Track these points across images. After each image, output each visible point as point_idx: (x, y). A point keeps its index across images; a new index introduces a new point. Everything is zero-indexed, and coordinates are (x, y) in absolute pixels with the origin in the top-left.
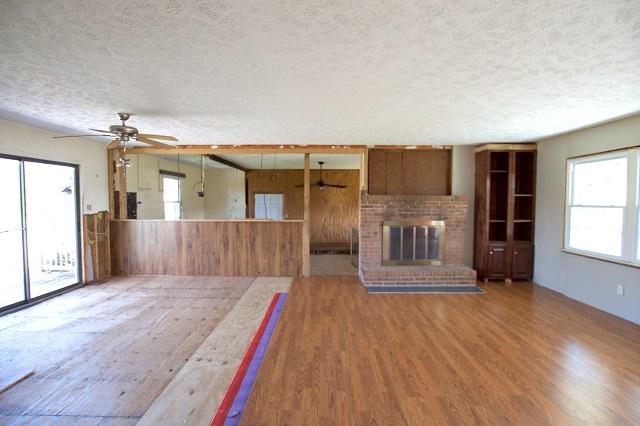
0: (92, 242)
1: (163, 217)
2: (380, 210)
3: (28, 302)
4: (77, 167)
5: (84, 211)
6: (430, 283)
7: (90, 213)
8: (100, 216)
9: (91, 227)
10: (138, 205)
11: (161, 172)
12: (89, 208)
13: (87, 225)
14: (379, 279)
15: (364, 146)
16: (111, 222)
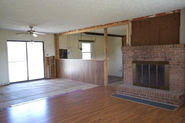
0: (48, 66)
1: (82, 58)
2: (130, 55)
3: (28, 81)
4: (43, 42)
5: (46, 56)
6: (148, 99)
7: (48, 56)
8: (52, 58)
9: (48, 61)
10: (68, 54)
11: (80, 41)
12: (47, 55)
13: (47, 60)
14: (122, 91)
15: (128, 21)
16: (56, 60)
